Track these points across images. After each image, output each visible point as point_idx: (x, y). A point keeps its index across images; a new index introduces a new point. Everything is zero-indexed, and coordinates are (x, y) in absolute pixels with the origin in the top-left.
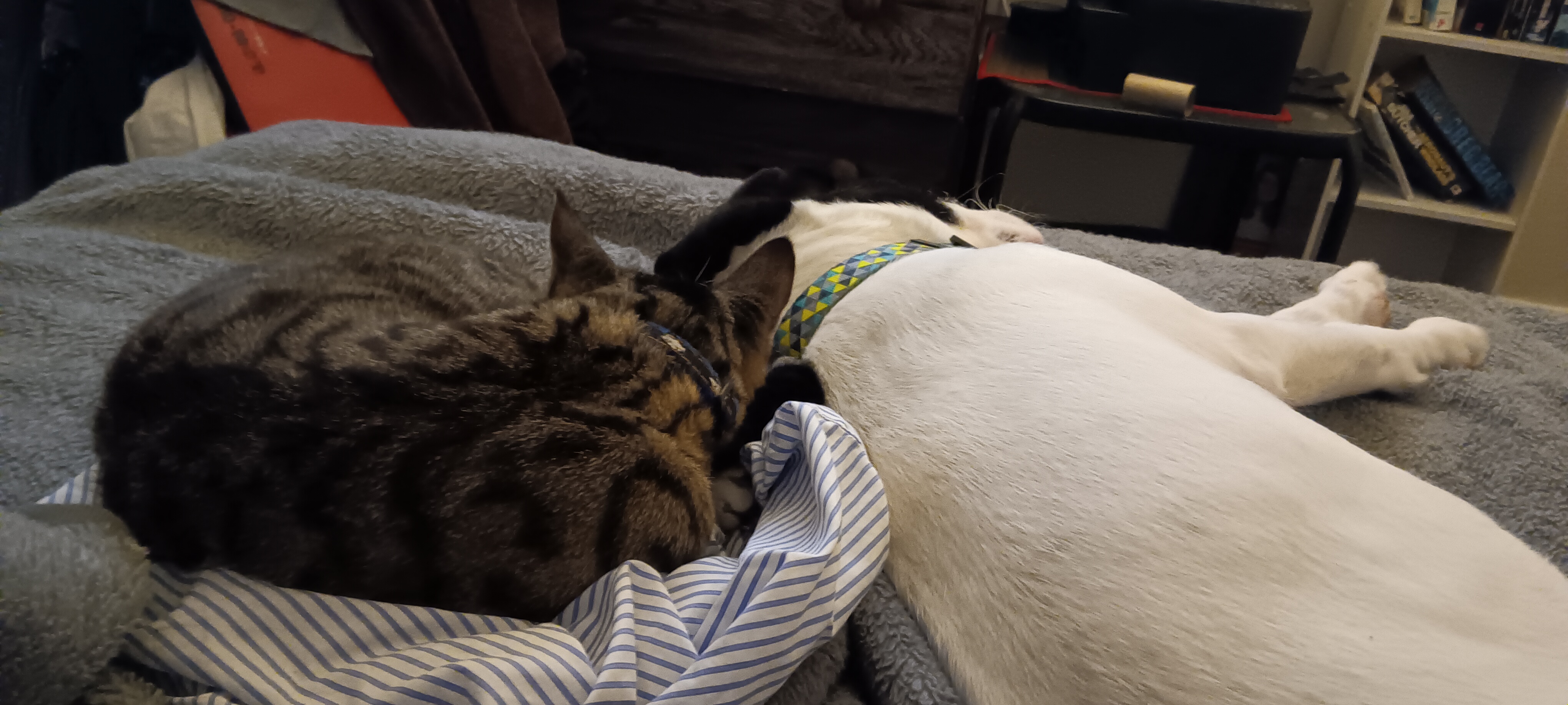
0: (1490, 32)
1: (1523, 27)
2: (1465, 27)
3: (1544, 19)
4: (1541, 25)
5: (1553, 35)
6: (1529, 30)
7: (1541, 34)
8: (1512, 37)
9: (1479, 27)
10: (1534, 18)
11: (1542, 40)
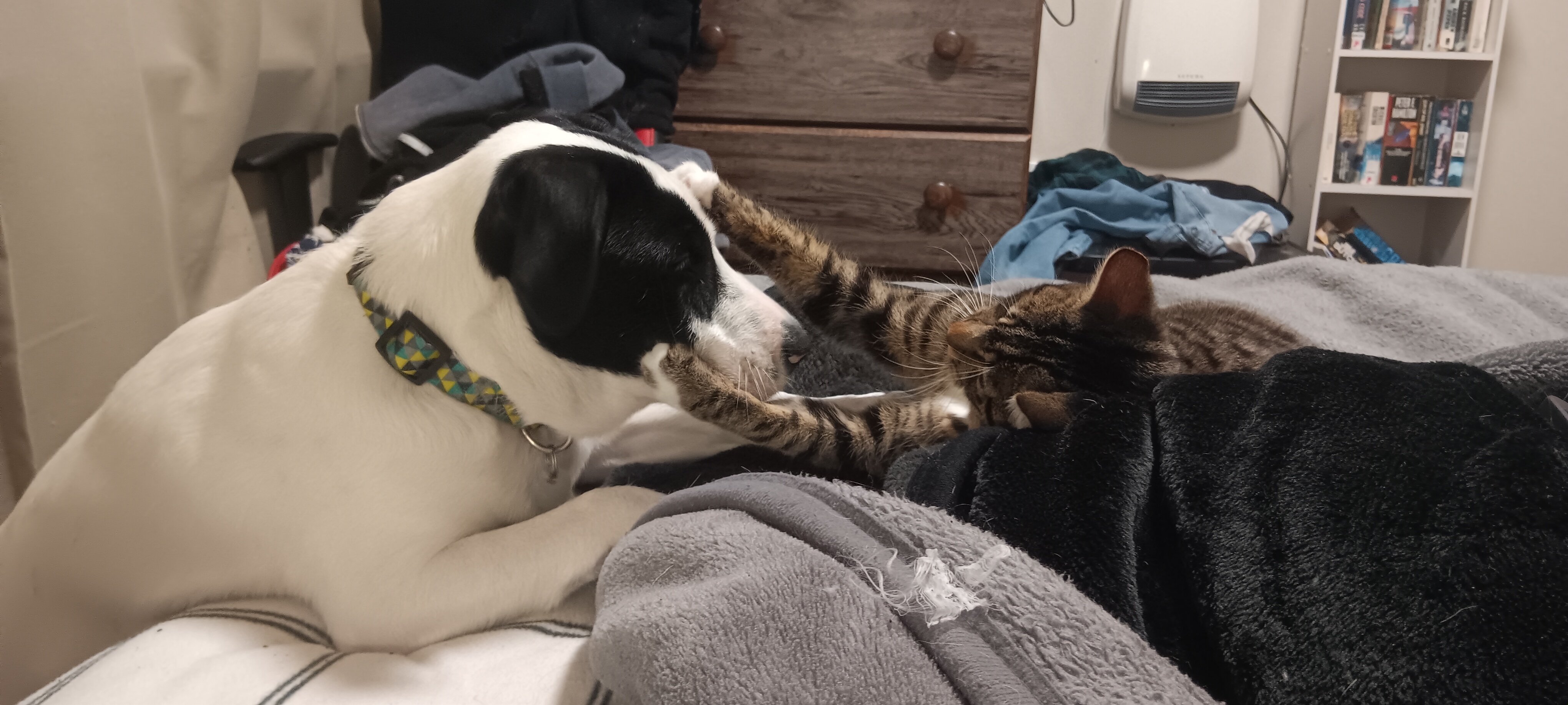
0: (1403, 182)
1: (1426, 175)
2: (1385, 180)
3: (1440, 168)
4: (1439, 172)
5: (1448, 179)
6: (1431, 177)
7: (1440, 179)
8: (1419, 183)
9: (1394, 179)
10: (1433, 168)
11: (1441, 183)
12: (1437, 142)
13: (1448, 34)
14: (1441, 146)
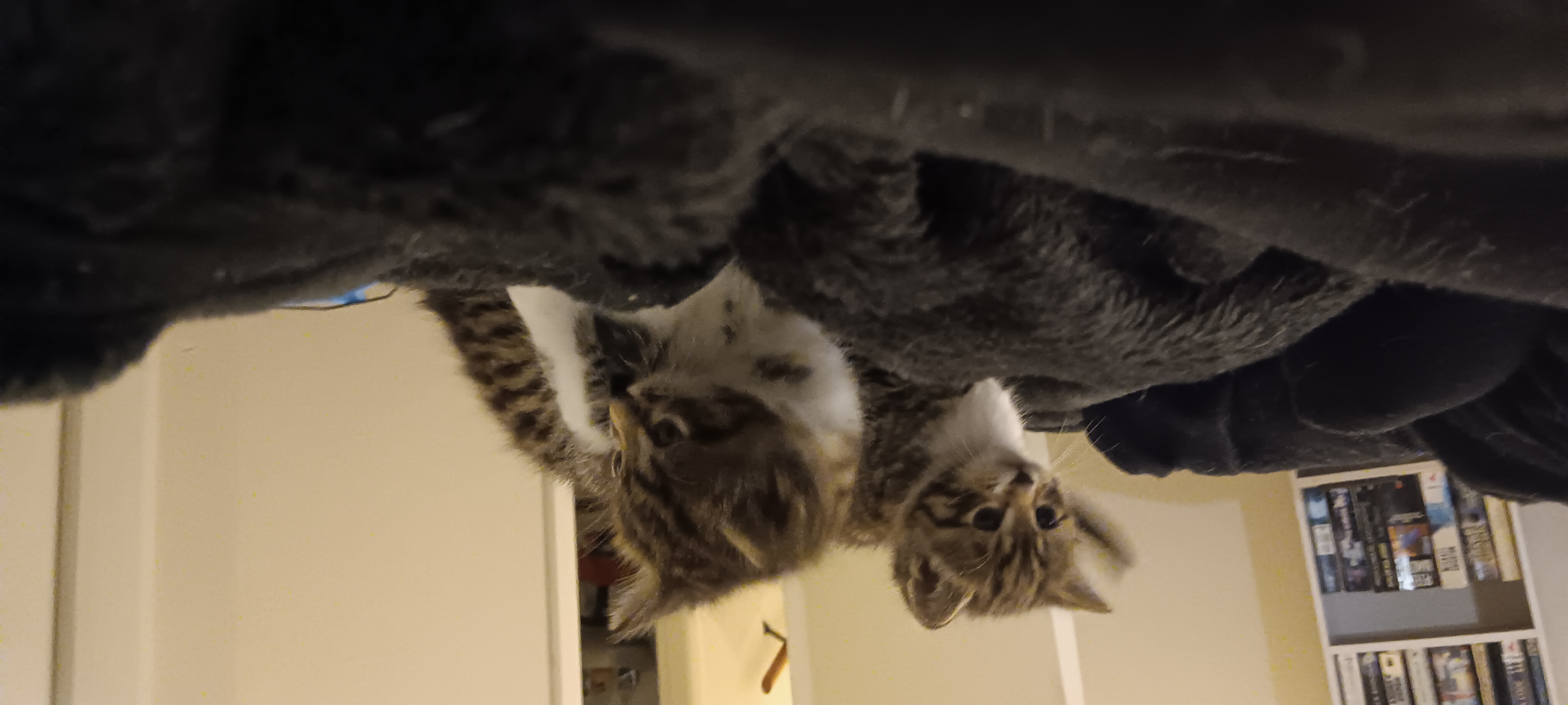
12: (1356, 537)
13: (1393, 671)
14: (1349, 533)
